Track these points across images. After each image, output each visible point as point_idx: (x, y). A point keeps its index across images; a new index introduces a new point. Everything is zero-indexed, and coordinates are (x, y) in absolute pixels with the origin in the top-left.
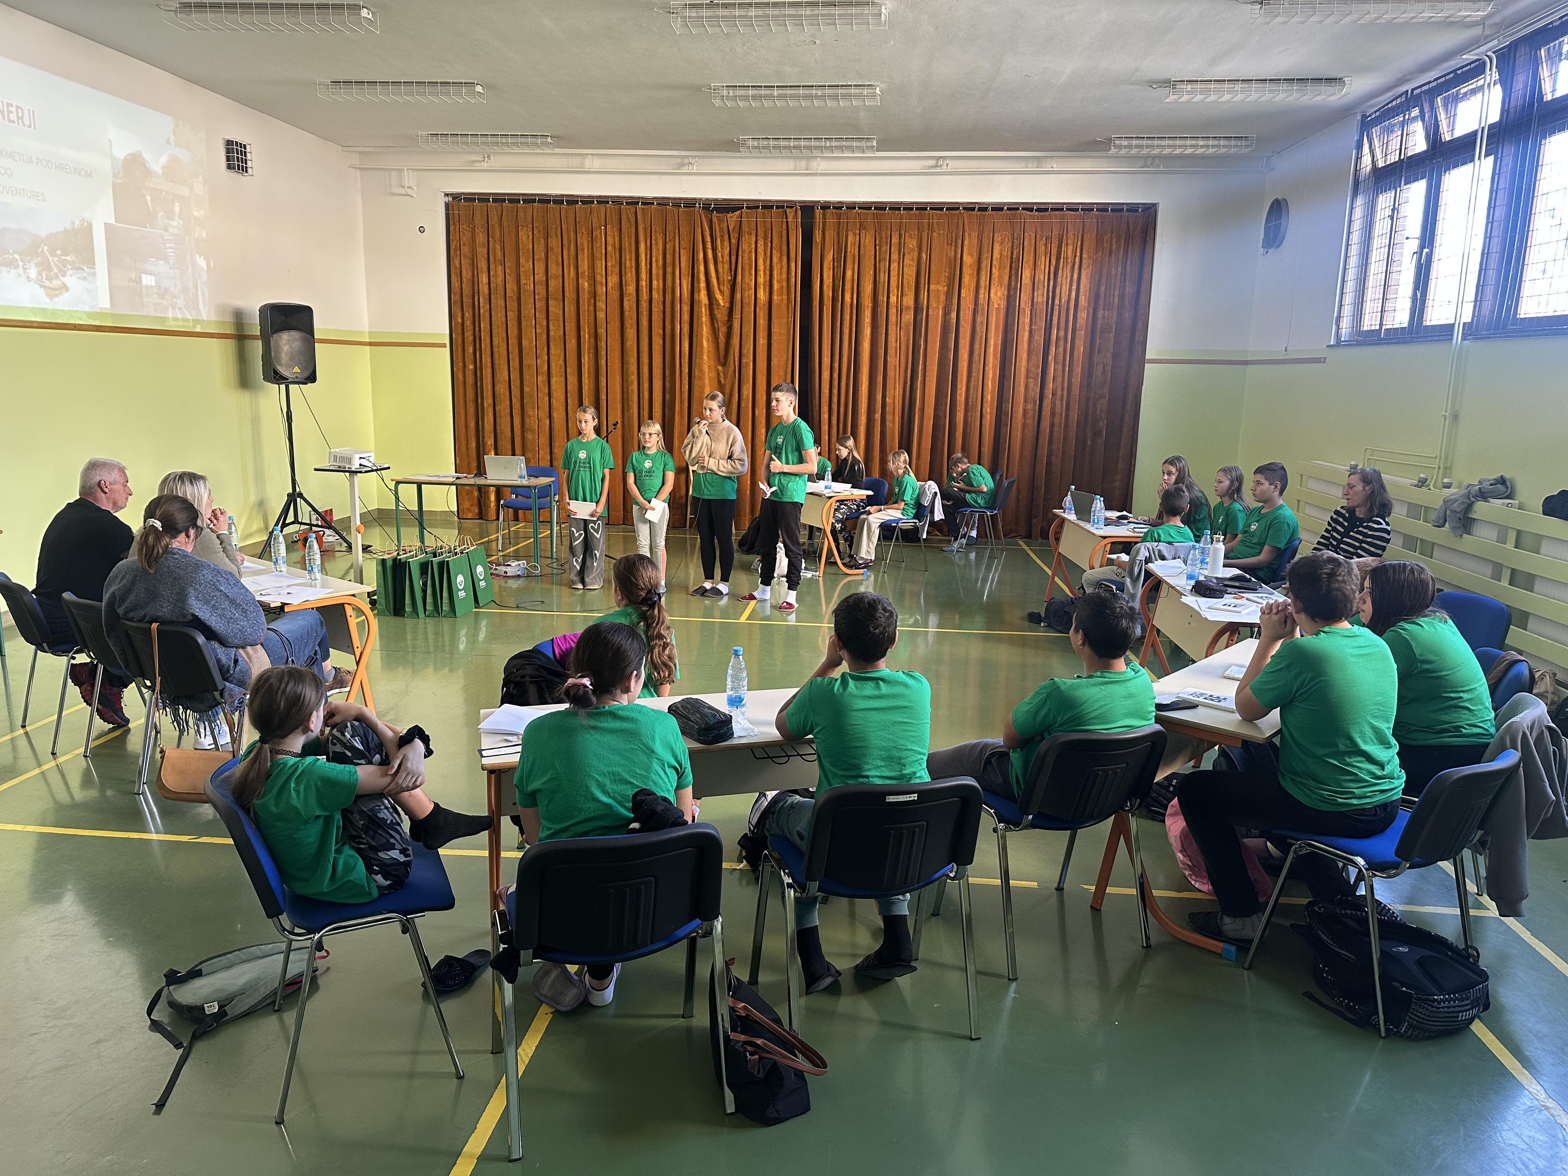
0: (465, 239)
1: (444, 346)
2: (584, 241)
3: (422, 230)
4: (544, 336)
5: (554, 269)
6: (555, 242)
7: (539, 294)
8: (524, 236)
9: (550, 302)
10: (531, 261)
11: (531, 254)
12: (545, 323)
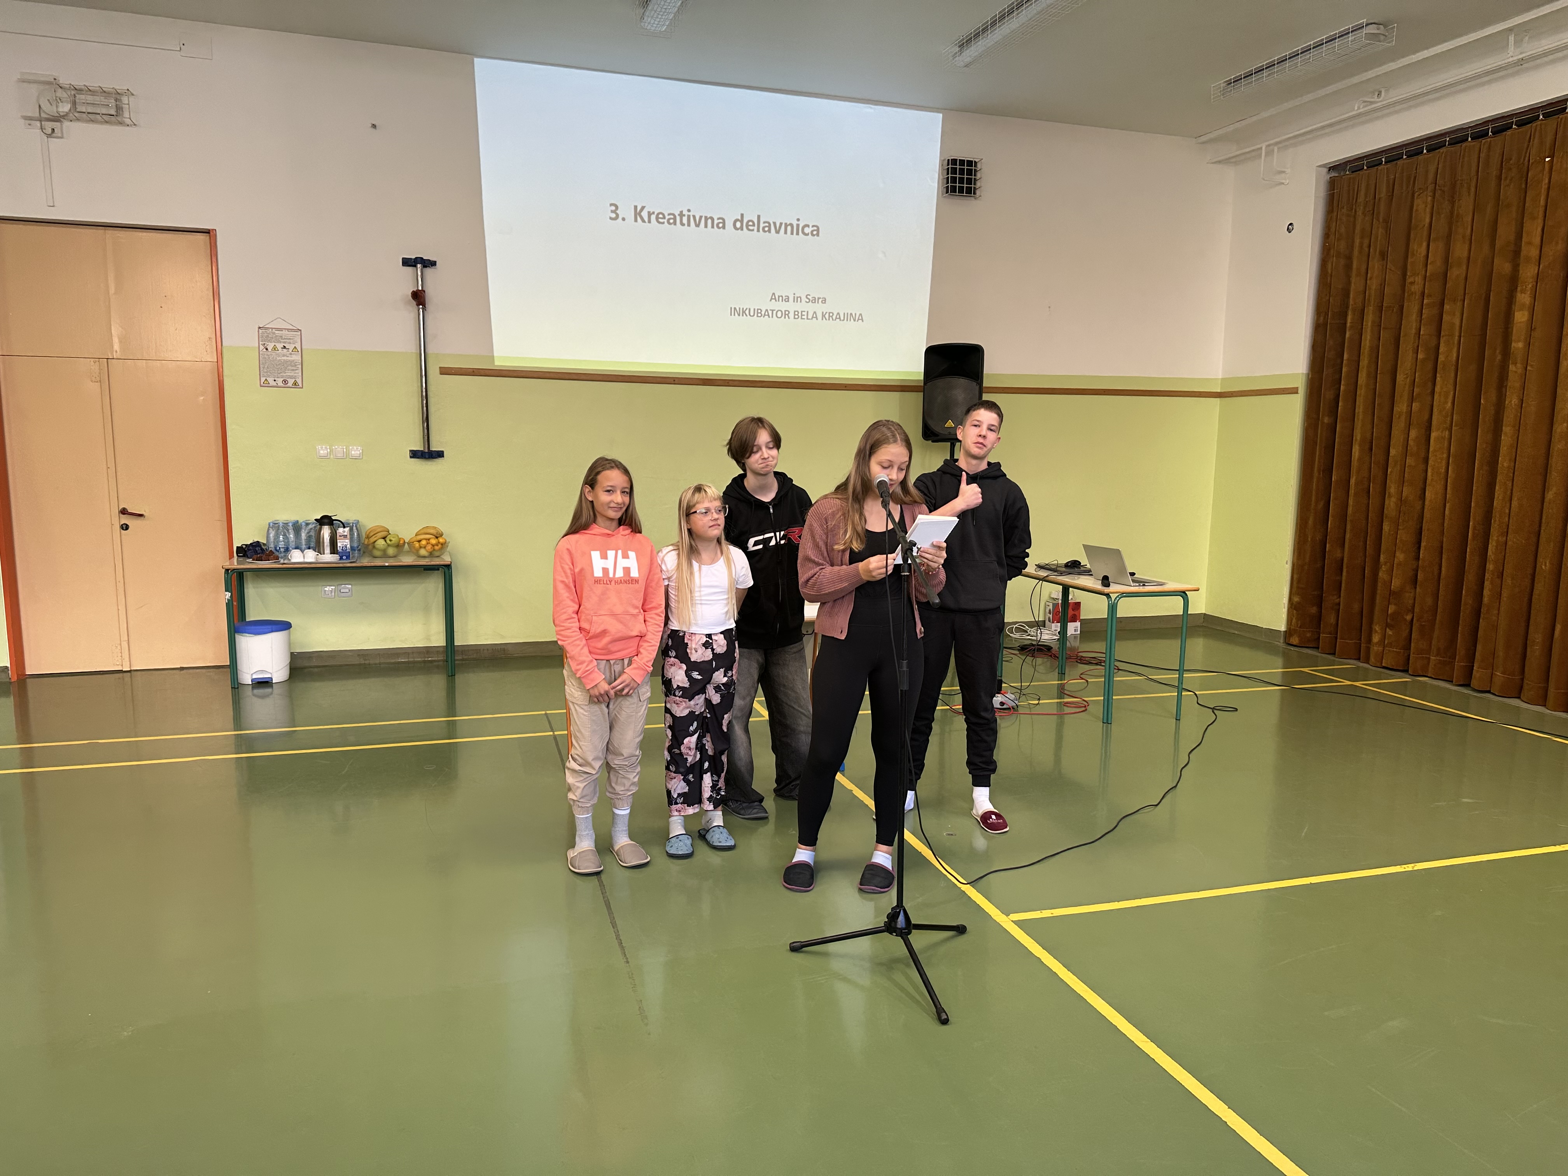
0: (1343, 230)
1: (1294, 391)
2: (1510, 192)
3: (1290, 228)
4: (1430, 366)
5: (1460, 250)
6: (1465, 205)
7: (1429, 296)
8: (1422, 206)
9: (1447, 307)
10: (1425, 244)
11: (1425, 233)
12: (1434, 343)
